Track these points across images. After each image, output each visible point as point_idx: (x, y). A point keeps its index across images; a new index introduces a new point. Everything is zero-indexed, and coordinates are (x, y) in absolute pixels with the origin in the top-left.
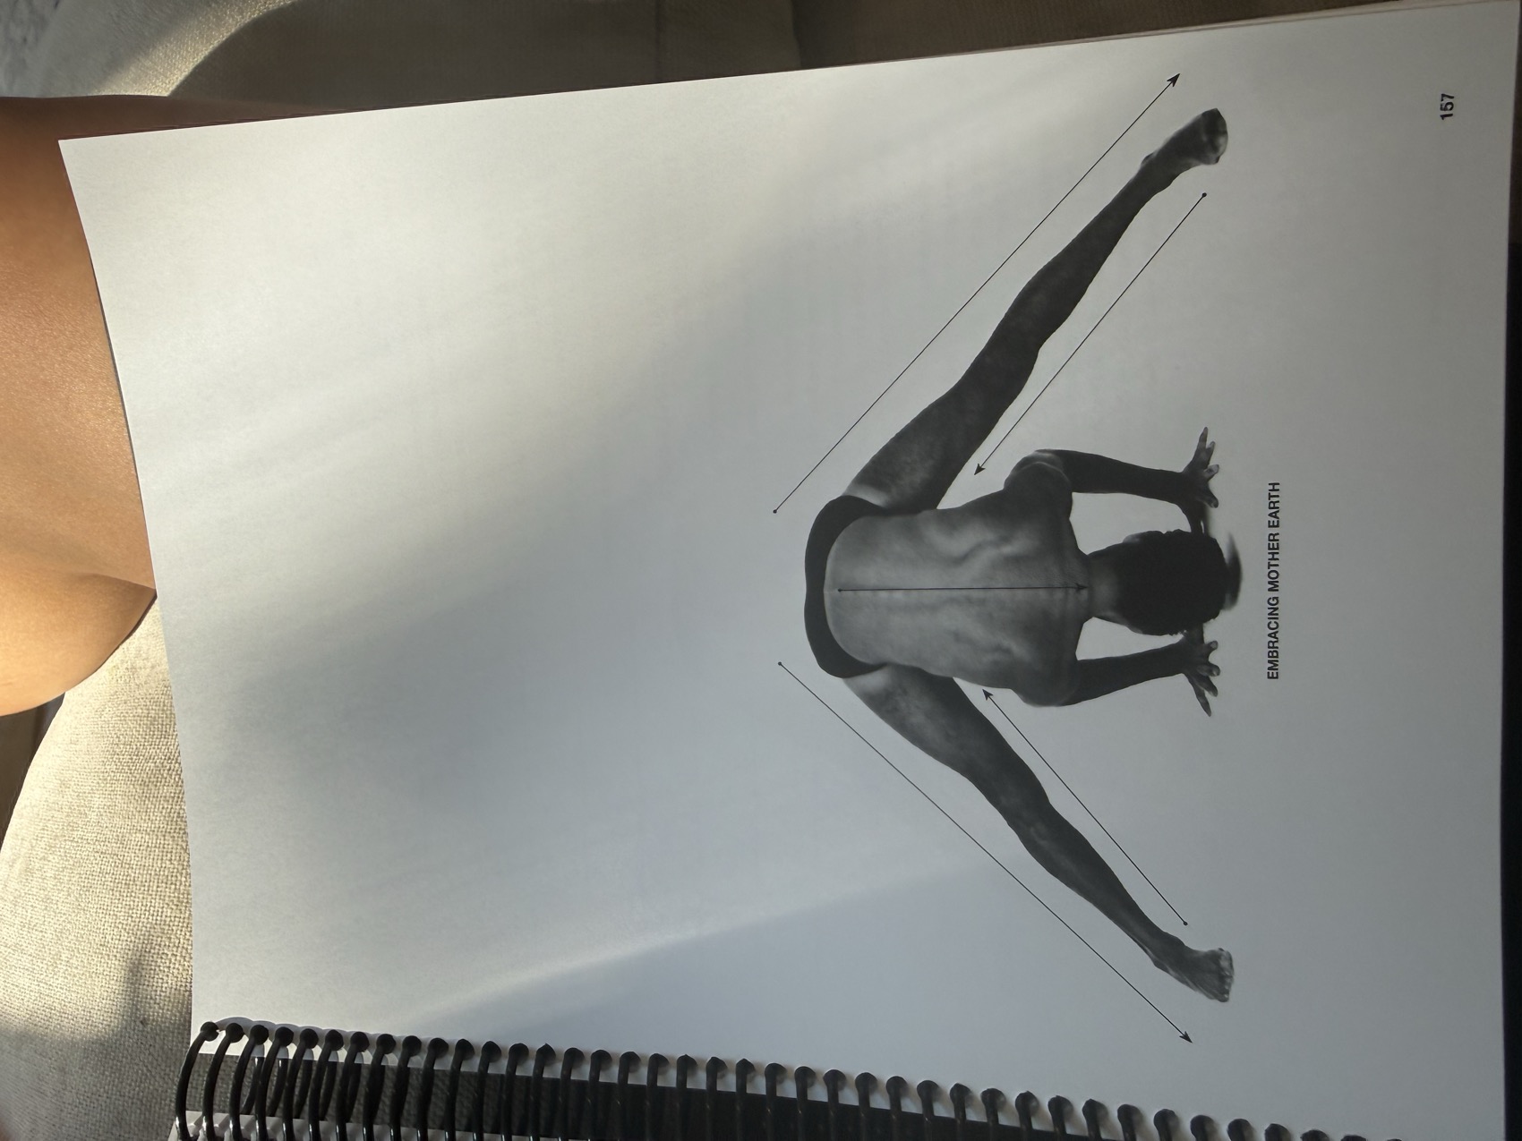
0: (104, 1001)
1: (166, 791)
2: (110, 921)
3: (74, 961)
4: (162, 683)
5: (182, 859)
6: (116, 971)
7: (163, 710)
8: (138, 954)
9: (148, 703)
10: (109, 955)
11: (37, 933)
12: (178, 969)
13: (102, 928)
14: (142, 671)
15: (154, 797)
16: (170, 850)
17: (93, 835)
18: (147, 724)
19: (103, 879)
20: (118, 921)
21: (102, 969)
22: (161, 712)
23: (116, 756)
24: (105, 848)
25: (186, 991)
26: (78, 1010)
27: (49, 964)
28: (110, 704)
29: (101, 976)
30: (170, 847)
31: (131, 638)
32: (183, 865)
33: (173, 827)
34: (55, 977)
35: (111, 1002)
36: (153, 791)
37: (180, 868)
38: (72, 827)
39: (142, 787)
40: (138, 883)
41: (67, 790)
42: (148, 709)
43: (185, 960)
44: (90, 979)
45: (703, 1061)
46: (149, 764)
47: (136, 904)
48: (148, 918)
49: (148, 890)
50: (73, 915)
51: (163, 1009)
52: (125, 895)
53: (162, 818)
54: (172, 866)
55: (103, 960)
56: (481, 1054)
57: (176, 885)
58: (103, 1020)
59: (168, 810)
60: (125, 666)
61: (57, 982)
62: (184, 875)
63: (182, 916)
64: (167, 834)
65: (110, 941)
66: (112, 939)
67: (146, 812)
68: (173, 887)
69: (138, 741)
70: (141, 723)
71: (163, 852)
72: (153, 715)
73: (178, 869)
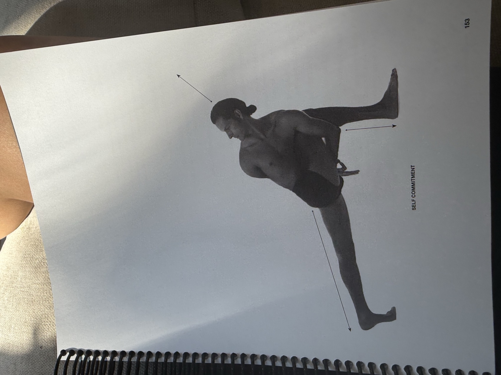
0: (27, 341)
1: (43, 270)
2: (27, 314)
3: (16, 328)
4: (39, 233)
5: (50, 292)
6: (30, 331)
7: (40, 242)
8: (38, 325)
9: (35, 240)
10: (28, 326)
11: (3, 318)
12: (51, 329)
13: (25, 316)
14: (32, 229)
15: (39, 272)
16: (46, 290)
17: (20, 285)
18: (35, 248)
19: (24, 300)
20: (30, 314)
21: (26, 330)
22: (39, 243)
23: (25, 259)
24: (24, 290)
25: (55, 336)
26: (19, 344)
27: (8, 329)
29: (25, 333)
30: (46, 288)
31: (28, 217)
33: (47, 282)
34: (10, 333)
35: (29, 341)
36: (39, 270)
37: (50, 295)
38: (12, 283)
39: (35, 269)
41: (10, 270)
42: (35, 242)
43: (54, 326)
44: (22, 334)
45: (229, 354)
46: (37, 261)
47: (36, 308)
48: (40, 313)
49: (39, 303)
50: (15, 312)
51: (47, 343)
52: (32, 305)
53: (43, 279)
54: (47, 295)
55: (26, 327)
56: (155, 356)
57: (49, 301)
58: (27, 347)
59: (44, 276)
60: (26, 227)
61: (11, 335)
62: (51, 298)
63: (52, 311)
64: (45, 284)
65: (28, 321)
66: (28, 320)
67: (37, 277)
68: (48, 302)
69: (33, 253)
70: (33, 247)
71: (44, 290)
72: (37, 244)
73: (49, 296)
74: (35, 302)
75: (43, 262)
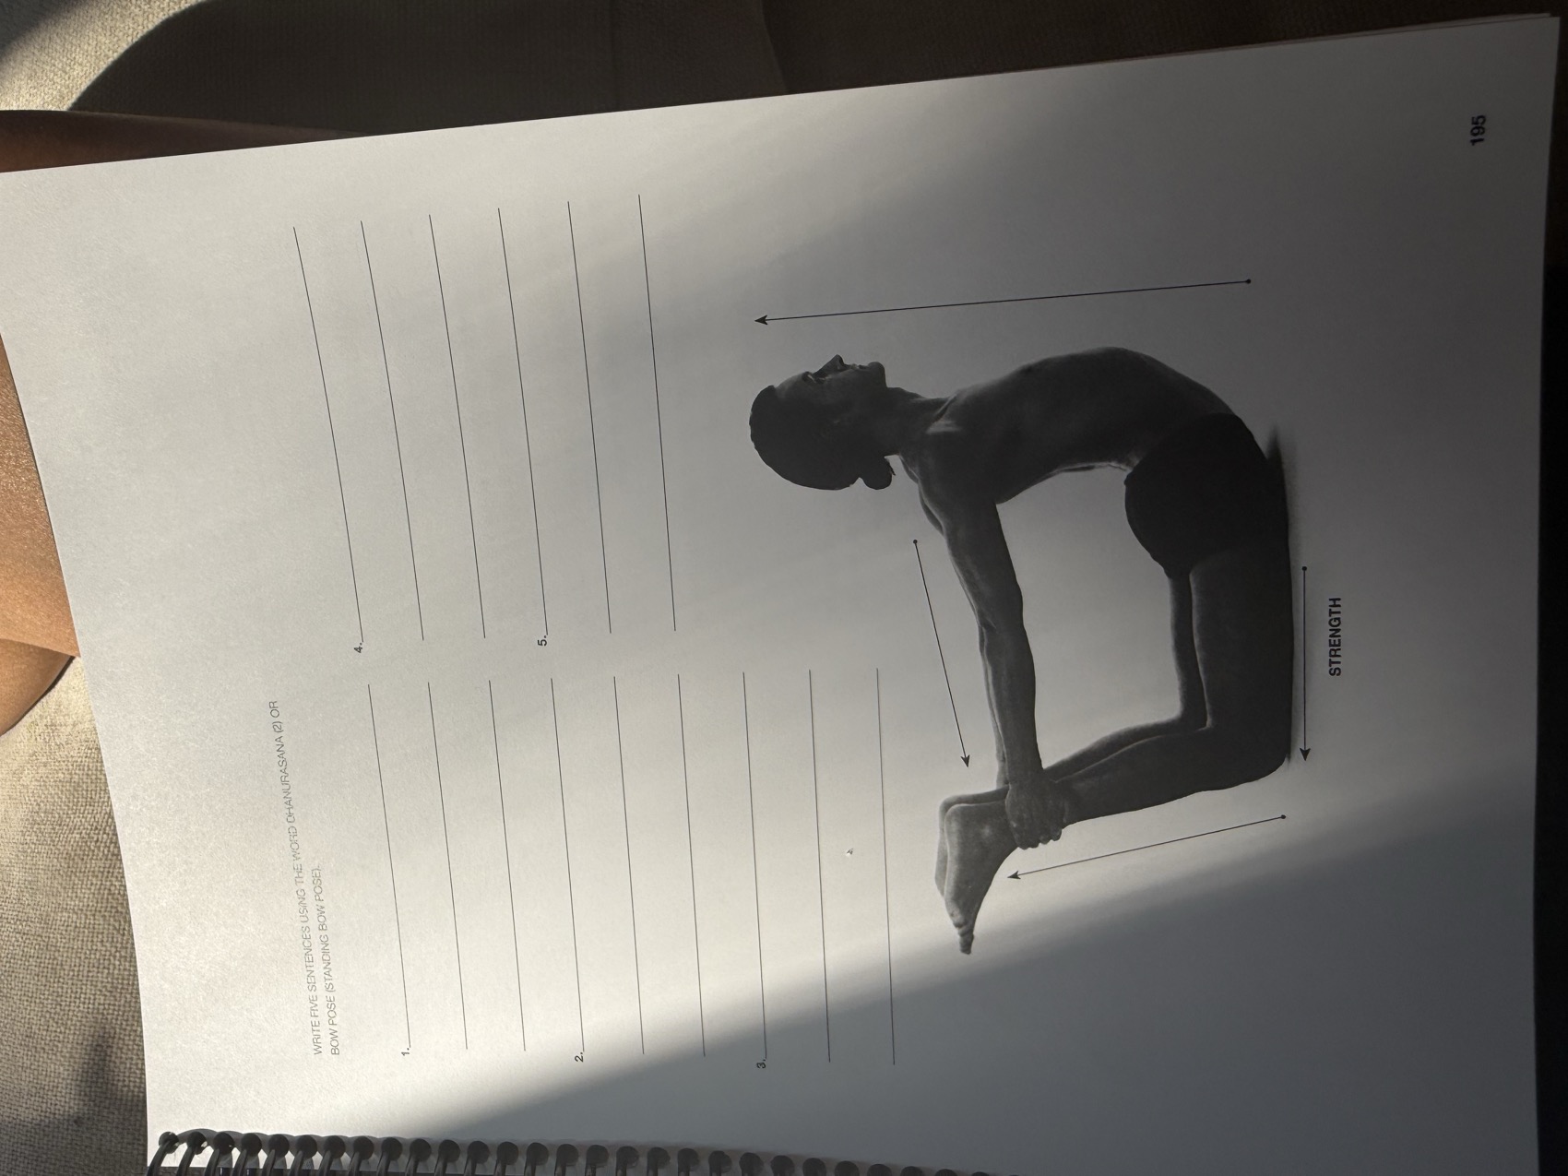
0: (33, 1099)
1: (95, 865)
2: (36, 1009)
4: (85, 744)
5: (115, 940)
7: (88, 775)
8: (69, 1046)
9: (71, 767)
12: (115, 1063)
13: (28, 1016)
14: (63, 729)
15: (80, 872)
16: (101, 931)
17: (14, 913)
18: (70, 791)
19: (27, 964)
20: (45, 1010)
21: (29, 1062)
22: (85, 777)
23: (36, 826)
24: (28, 928)
25: (125, 1086)
28: (29, 766)
29: (28, 1071)
32: (116, 947)
35: (41, 1100)
36: (79, 866)
37: (113, 950)
39: (67, 861)
40: (67, 967)
42: (71, 774)
43: (122, 1053)
46: (74, 835)
47: (65, 991)
48: (79, 1007)
49: (78, 975)
51: (99, 1107)
52: (52, 980)
53: (91, 896)
54: (104, 949)
55: (30, 1053)
57: (109, 969)
58: (33, 1119)
59: (98, 887)
60: (44, 723)
62: (118, 958)
63: (117, 1003)
64: (97, 913)
65: (37, 1031)
66: (39, 1029)
67: (73, 888)
68: (106, 971)
69: (61, 809)
70: (64, 789)
71: (93, 933)
72: (76, 780)
73: (110, 951)
74: (64, 970)
75: (95, 839)
